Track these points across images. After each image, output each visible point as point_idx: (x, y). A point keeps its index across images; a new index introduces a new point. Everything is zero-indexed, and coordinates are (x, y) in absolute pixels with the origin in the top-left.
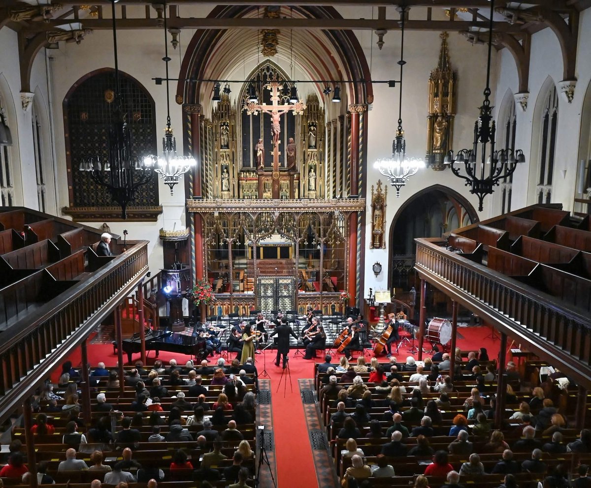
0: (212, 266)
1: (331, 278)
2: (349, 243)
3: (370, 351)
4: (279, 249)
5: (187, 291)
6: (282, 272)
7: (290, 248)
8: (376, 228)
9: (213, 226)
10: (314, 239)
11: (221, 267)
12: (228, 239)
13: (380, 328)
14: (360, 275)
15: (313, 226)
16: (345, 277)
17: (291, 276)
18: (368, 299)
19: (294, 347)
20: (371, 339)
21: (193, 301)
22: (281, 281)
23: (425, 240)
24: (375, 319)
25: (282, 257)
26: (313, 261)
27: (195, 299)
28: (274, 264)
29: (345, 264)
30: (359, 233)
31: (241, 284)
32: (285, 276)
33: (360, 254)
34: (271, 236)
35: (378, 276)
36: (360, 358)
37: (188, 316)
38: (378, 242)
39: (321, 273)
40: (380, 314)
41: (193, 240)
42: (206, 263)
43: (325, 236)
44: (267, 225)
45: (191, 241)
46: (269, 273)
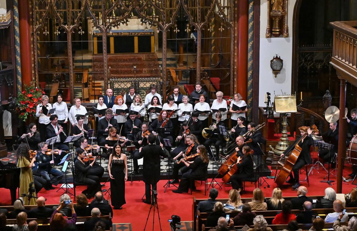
0: (43, 65)
1: (211, 78)
2: (236, 30)
3: (270, 181)
4: (136, 40)
5: (9, 100)
6: (141, 72)
7: (152, 38)
8: (274, 9)
9: (45, 9)
10: (188, 25)
11: (55, 66)
12: (66, 27)
13: (282, 148)
14: (252, 74)
15: (186, 6)
16: (232, 77)
17: (155, 77)
18: (265, 108)
19: (164, 178)
20: (270, 164)
21: (18, 115)
22: (141, 85)
23: (345, 23)
24: (275, 135)
25: (141, 50)
26: (186, 56)
27: (21, 112)
28: (130, 60)
29: (232, 59)
30: (251, 15)
31: (86, 90)
32: (145, 77)
33: (253, 45)
34: (127, 21)
35: (278, 75)
36: (256, 190)
37: (11, 135)
38: (277, 27)
39: (198, 73)
40: (281, 128)
41: (17, 28)
42: (36, 60)
43: (203, 20)
44: (121, 6)
45: (14, 30)
46: (124, 73)
